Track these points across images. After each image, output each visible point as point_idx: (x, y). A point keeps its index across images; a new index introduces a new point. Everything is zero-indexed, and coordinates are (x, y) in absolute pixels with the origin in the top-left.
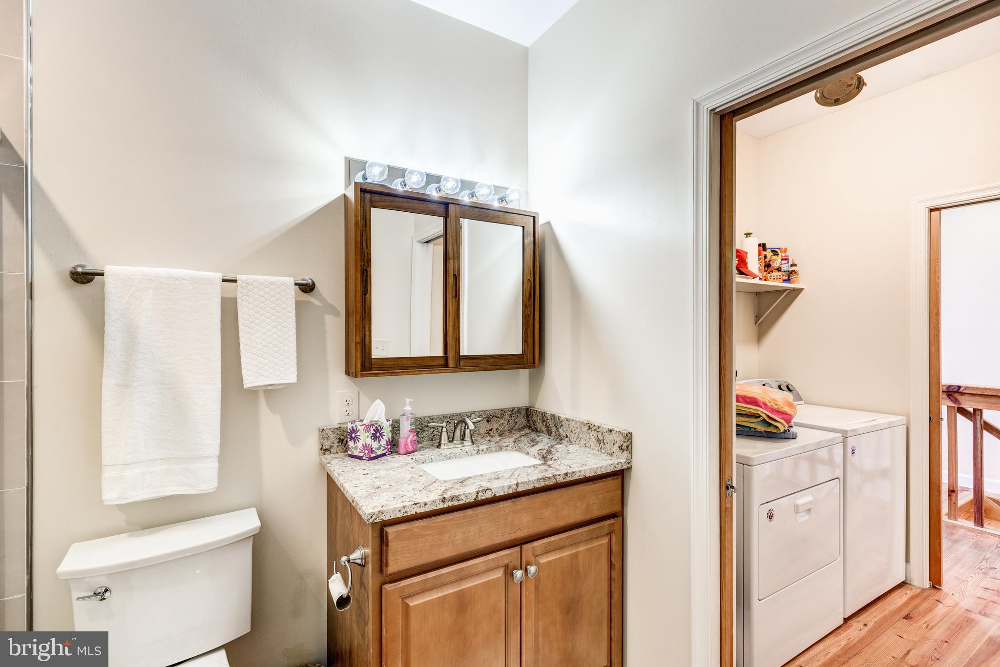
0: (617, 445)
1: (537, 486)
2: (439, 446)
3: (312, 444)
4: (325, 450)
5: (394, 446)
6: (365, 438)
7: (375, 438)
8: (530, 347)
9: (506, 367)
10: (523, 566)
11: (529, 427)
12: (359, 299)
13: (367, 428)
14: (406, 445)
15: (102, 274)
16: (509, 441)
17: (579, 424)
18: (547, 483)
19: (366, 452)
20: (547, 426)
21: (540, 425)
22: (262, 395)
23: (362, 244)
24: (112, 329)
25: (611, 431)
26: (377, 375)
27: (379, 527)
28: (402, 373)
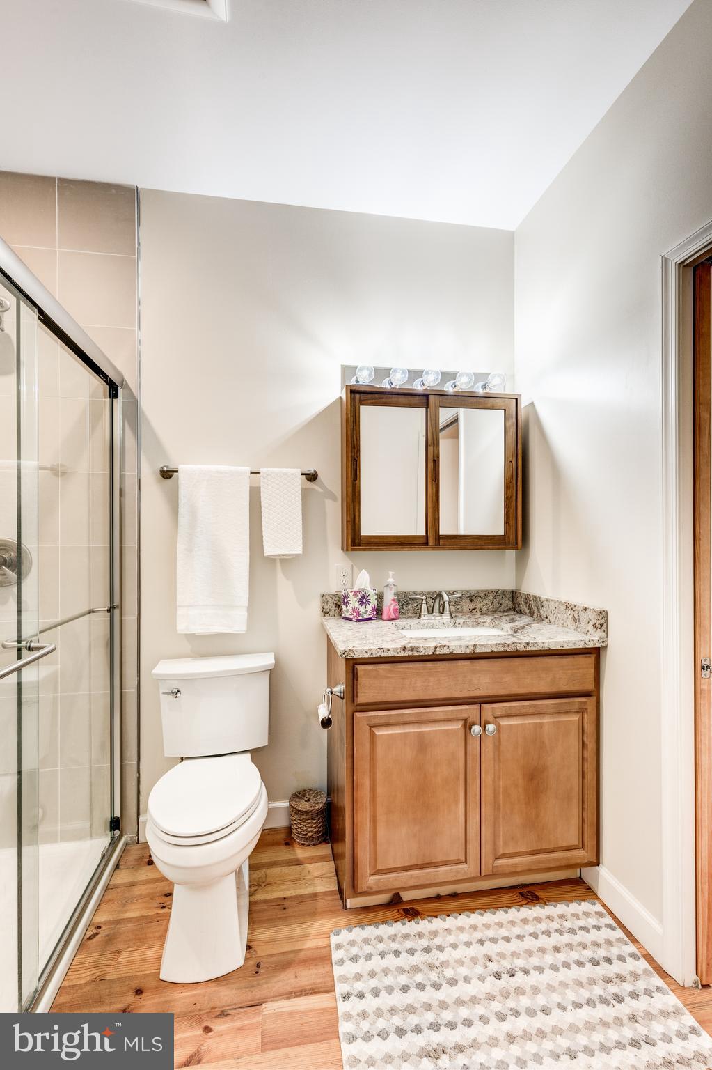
0: (591, 623)
1: (496, 650)
2: (419, 617)
3: (316, 606)
4: (325, 613)
5: (378, 613)
6: (354, 603)
7: (362, 603)
8: (513, 528)
9: (486, 547)
10: (483, 723)
11: (514, 610)
12: (350, 484)
13: (356, 593)
14: (389, 612)
15: (177, 471)
16: (488, 619)
17: (557, 604)
18: (506, 649)
19: (355, 614)
20: (530, 608)
21: (524, 608)
22: (278, 564)
23: (352, 437)
24: (183, 510)
25: (585, 609)
26: (364, 549)
27: (351, 663)
28: (386, 549)
